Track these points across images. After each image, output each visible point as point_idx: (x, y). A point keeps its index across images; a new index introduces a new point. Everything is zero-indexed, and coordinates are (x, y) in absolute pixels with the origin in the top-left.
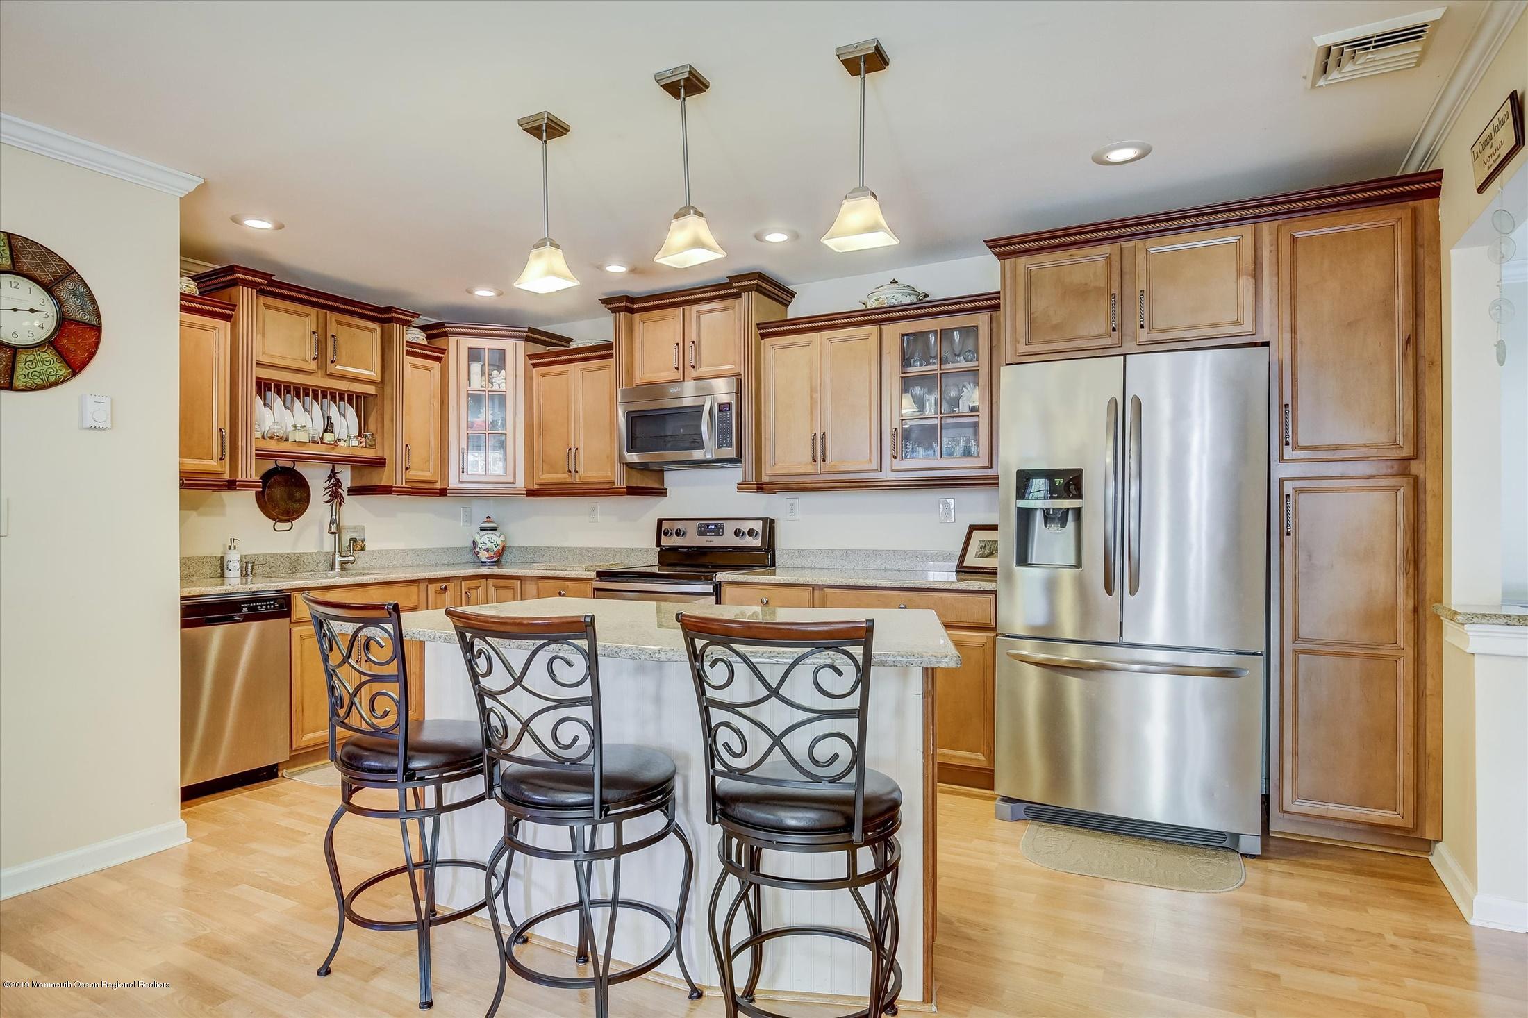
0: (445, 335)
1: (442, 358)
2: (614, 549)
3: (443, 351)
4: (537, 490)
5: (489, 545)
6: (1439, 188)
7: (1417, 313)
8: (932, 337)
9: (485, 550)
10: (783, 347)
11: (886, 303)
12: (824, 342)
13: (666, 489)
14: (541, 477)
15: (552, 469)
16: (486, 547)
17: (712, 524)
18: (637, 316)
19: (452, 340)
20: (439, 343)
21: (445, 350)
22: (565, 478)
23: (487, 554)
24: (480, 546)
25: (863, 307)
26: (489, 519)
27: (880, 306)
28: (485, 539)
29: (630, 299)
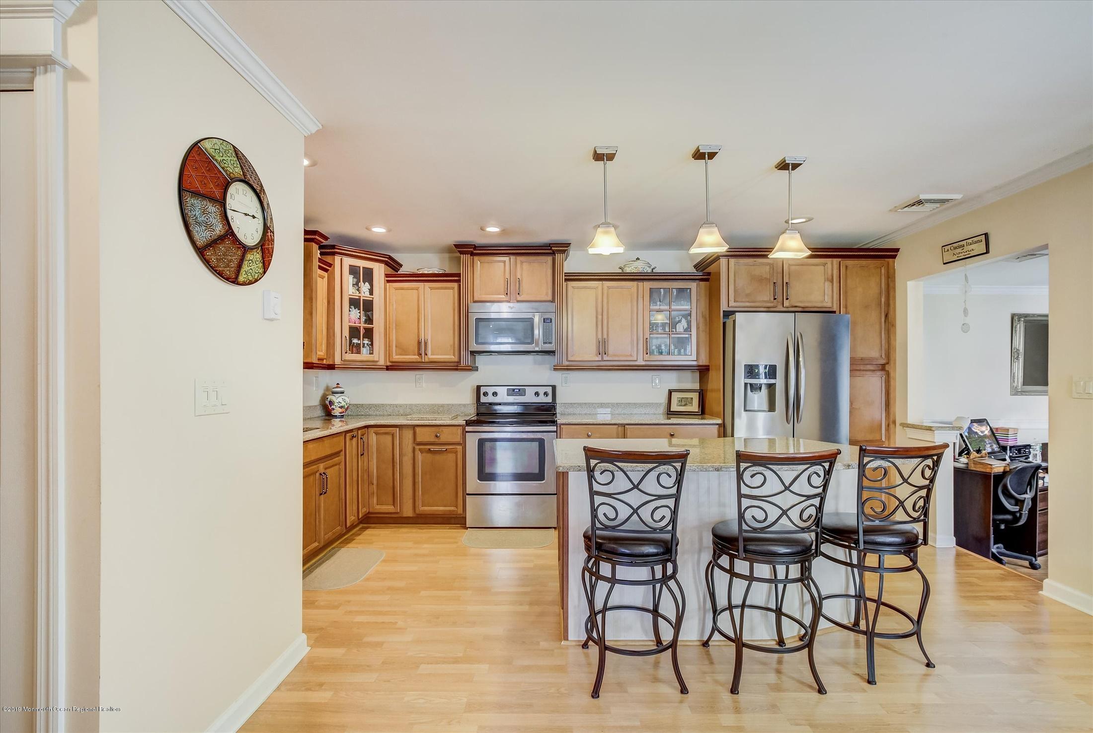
0: (334, 254)
1: (328, 270)
2: (438, 405)
3: (330, 265)
4: (391, 366)
5: (343, 404)
6: (896, 255)
7: (888, 304)
8: (662, 290)
9: (339, 407)
10: (578, 288)
11: (641, 270)
12: (605, 288)
13: (477, 367)
14: (394, 357)
15: (404, 352)
16: (341, 405)
17: (517, 389)
18: (476, 258)
19: (337, 258)
20: (328, 259)
21: (332, 265)
22: (416, 359)
23: (340, 410)
24: (336, 404)
25: (620, 271)
26: (338, 385)
27: (636, 272)
28: (340, 400)
29: (475, 247)
